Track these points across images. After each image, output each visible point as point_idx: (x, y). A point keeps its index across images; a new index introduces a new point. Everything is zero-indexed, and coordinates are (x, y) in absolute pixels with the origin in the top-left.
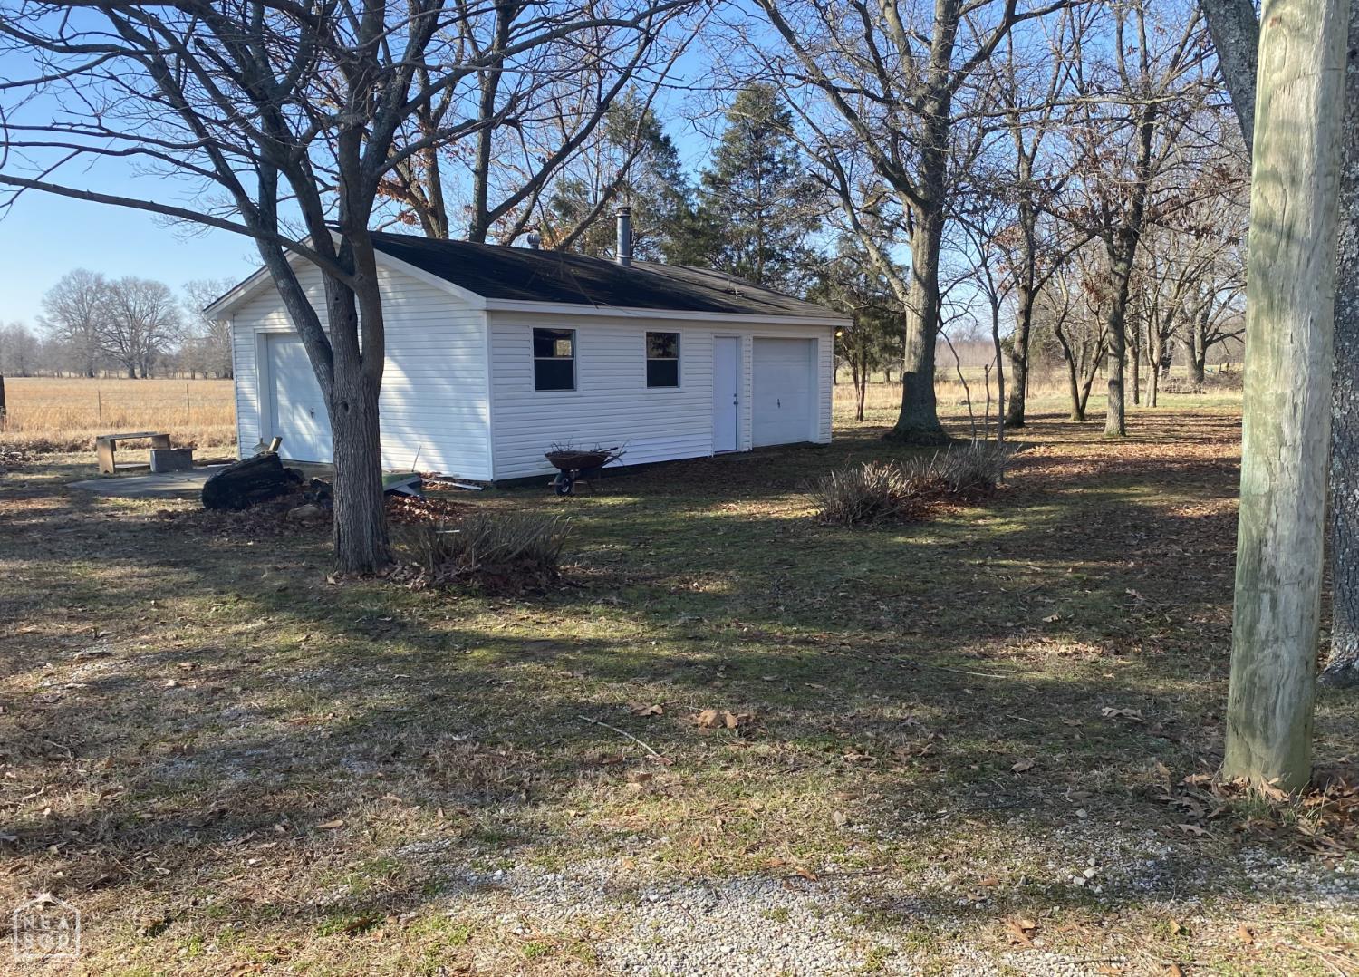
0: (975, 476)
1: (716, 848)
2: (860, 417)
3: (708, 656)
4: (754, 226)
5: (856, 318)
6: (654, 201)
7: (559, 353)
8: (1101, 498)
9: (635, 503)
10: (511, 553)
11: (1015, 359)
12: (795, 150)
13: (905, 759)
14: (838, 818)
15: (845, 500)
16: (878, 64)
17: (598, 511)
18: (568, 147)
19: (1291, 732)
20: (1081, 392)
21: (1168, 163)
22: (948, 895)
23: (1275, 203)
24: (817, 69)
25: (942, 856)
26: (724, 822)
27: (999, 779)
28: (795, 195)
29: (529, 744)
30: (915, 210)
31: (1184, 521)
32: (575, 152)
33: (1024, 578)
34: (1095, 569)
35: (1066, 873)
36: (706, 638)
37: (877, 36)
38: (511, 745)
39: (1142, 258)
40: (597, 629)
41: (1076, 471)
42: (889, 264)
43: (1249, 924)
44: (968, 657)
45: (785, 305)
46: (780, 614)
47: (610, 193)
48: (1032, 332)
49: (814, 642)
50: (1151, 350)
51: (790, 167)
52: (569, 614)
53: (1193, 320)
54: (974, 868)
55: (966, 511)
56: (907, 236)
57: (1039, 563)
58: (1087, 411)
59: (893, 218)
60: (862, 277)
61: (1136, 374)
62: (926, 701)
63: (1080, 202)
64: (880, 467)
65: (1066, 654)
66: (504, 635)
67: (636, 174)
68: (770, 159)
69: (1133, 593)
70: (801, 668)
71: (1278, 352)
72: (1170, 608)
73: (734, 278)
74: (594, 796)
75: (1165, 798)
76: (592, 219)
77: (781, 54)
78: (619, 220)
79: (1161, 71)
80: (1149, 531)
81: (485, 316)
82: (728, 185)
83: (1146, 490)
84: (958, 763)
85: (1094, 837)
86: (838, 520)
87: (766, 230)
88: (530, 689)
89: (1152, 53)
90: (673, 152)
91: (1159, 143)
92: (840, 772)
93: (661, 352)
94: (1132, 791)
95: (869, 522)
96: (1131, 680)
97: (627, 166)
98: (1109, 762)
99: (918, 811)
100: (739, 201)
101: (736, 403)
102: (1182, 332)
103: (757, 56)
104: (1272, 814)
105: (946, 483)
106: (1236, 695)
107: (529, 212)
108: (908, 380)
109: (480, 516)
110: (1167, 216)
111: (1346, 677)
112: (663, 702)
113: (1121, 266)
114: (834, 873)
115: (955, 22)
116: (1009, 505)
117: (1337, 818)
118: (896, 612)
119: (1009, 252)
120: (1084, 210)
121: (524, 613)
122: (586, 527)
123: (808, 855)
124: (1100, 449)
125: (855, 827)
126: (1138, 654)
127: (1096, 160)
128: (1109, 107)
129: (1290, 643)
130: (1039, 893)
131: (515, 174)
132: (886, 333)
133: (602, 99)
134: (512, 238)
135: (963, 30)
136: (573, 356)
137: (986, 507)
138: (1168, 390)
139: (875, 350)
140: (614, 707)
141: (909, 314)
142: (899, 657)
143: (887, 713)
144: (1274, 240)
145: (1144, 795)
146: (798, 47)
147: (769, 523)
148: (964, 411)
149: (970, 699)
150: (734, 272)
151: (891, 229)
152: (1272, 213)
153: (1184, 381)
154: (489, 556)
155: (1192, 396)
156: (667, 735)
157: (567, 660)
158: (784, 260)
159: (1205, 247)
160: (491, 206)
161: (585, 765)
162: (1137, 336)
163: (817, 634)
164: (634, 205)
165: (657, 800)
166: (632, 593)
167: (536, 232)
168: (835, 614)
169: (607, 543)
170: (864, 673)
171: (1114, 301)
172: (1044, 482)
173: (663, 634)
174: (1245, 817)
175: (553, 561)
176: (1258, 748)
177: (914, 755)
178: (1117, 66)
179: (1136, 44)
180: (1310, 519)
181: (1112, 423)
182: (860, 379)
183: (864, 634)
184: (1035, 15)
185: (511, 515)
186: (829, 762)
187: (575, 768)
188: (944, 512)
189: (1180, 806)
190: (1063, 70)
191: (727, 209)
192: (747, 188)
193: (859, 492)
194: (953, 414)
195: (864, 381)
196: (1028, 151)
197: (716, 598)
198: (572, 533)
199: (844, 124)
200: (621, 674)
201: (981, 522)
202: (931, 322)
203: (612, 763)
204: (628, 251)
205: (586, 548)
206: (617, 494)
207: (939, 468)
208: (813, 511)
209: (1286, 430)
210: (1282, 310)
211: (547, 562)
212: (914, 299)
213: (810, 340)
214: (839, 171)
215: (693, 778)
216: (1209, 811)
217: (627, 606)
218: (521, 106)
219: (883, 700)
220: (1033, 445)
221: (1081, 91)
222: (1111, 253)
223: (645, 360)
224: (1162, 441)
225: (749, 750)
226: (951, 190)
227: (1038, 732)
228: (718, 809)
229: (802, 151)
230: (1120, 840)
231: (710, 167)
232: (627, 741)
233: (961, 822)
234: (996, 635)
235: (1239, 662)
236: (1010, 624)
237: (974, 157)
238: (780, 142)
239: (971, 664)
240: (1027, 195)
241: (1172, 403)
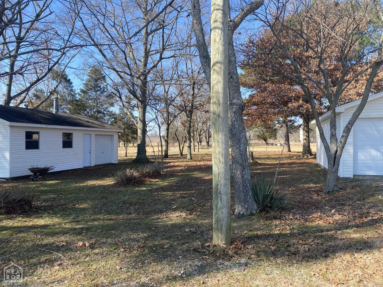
0: (156, 171)
1: (82, 281)
2: (126, 156)
3: (81, 226)
4: (95, 104)
5: (124, 130)
6: (65, 96)
7: (34, 138)
8: (186, 175)
9: (58, 183)
10: (16, 200)
11: (165, 141)
12: (107, 85)
13: (136, 249)
14: (118, 267)
15: (122, 179)
16: (128, 66)
17: (46, 186)
18: (38, 80)
19: (226, 230)
20: (181, 149)
21: (199, 95)
22: (147, 284)
23: (216, 109)
24: (112, 65)
25: (146, 274)
26: (84, 274)
27: (161, 251)
28: (107, 97)
29: (21, 259)
30: (139, 103)
31: (205, 180)
32: (41, 81)
33: (168, 197)
34: (185, 193)
35: (177, 273)
36: (80, 221)
37: (128, 59)
38: (15, 260)
39: (194, 117)
40: (45, 221)
41: (180, 169)
42: (133, 116)
43: (218, 279)
44: (154, 219)
45: (105, 126)
46: (103, 212)
47: (51, 93)
48: (169, 134)
49: (112, 219)
50: (197, 138)
51: (106, 90)
52: (35, 218)
53: (206, 132)
54: (154, 275)
55: (154, 180)
56: (137, 109)
57: (172, 193)
58: (183, 153)
59: (134, 104)
60: (126, 119)
61: (194, 145)
62: (142, 232)
63: (179, 103)
64: (131, 169)
65: (178, 216)
66: (13, 226)
67: (60, 88)
68: (100, 87)
69: (194, 199)
70: (108, 227)
71: (218, 142)
72: (202, 202)
73: (89, 118)
74: (43, 272)
75: (200, 250)
76: (46, 100)
77: (102, 61)
78: (54, 101)
79: (196, 74)
80: (197, 183)
81: (9, 127)
82: (88, 93)
83: (197, 173)
84: (151, 248)
85: (183, 263)
86: (120, 185)
87: (99, 105)
88: (22, 242)
89: (194, 70)
90: (71, 83)
91: (196, 91)
92: (119, 255)
93: (67, 138)
94: (193, 250)
95: (128, 184)
96: (193, 221)
97: (57, 86)
98: (187, 243)
99: (139, 262)
100: (91, 98)
101: (90, 153)
102: (204, 134)
103: (96, 60)
104: (223, 251)
105: (149, 173)
106: (215, 222)
107: (25, 97)
108: (139, 146)
109: (5, 189)
110: (199, 107)
111: (239, 216)
112: (66, 242)
113: (189, 119)
114: (117, 283)
115: (148, 58)
116: (165, 178)
117: (237, 250)
118: (135, 209)
119: (163, 114)
120: (180, 105)
121: (20, 219)
122: (42, 190)
123: (109, 279)
124: (186, 163)
125: (122, 269)
126: (195, 214)
127: (182, 93)
128: (185, 81)
129: (225, 209)
130: (170, 279)
131: (20, 86)
132: (133, 134)
133: (50, 68)
134: (19, 104)
135: (150, 60)
136: (38, 139)
137: (159, 179)
138: (201, 148)
139: (130, 138)
140: (50, 245)
141: (138, 129)
142: (136, 221)
143: (132, 237)
144: (216, 117)
145: (195, 250)
146: (107, 59)
147: (100, 186)
148: (153, 154)
149: (154, 231)
150: (90, 116)
151: (133, 107)
152: (215, 111)
153: (205, 146)
154: (8, 202)
155: (207, 150)
156: (68, 251)
157: (35, 232)
158: (104, 114)
159: (208, 115)
160: (12, 95)
161: (40, 263)
162: (194, 135)
163: (113, 217)
164: (59, 97)
165: (64, 270)
166: (57, 210)
167: (28, 103)
168: (118, 211)
169: (49, 195)
170: (126, 227)
171: (188, 127)
172: (173, 172)
173: (66, 221)
174: (217, 252)
175: (30, 202)
176: (220, 235)
177: (139, 247)
178: (186, 72)
179: (190, 67)
180: (227, 179)
181: (189, 156)
182: (126, 145)
183: (126, 216)
184: (167, 58)
185: (16, 188)
186: (115, 253)
187: (37, 265)
188: (148, 181)
189: (203, 252)
190: (174, 72)
191: (87, 99)
192: (93, 94)
193: (125, 176)
194: (151, 155)
195: (127, 146)
196: (167, 90)
197: (84, 209)
198: (37, 193)
199: (120, 80)
200: (53, 234)
201: (157, 183)
202: (144, 131)
203: (50, 262)
204: (57, 109)
205: (42, 197)
206: (52, 180)
207: (147, 169)
208: (113, 183)
209: (221, 159)
210: (219, 133)
211: (28, 202)
212: (139, 126)
213: (112, 135)
214: (119, 92)
215: (75, 262)
216: (209, 252)
217: (55, 214)
218: (24, 69)
219: (131, 233)
220: (170, 162)
221: (178, 77)
222: (187, 116)
223: (62, 140)
224: (200, 161)
225: (93, 252)
226: (148, 99)
227: (170, 237)
228: (83, 270)
229: (108, 86)
230: (190, 262)
231: (82, 88)
232: (54, 254)
233: (151, 264)
234: (161, 213)
235: (215, 214)
236: (164, 210)
237: (153, 91)
238: (102, 83)
239: (155, 221)
240: (167, 101)
241: (202, 151)
